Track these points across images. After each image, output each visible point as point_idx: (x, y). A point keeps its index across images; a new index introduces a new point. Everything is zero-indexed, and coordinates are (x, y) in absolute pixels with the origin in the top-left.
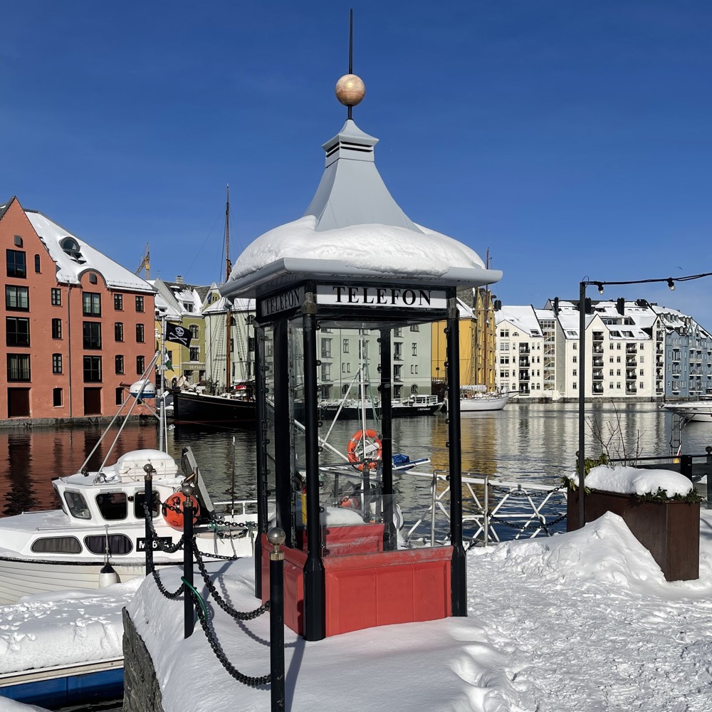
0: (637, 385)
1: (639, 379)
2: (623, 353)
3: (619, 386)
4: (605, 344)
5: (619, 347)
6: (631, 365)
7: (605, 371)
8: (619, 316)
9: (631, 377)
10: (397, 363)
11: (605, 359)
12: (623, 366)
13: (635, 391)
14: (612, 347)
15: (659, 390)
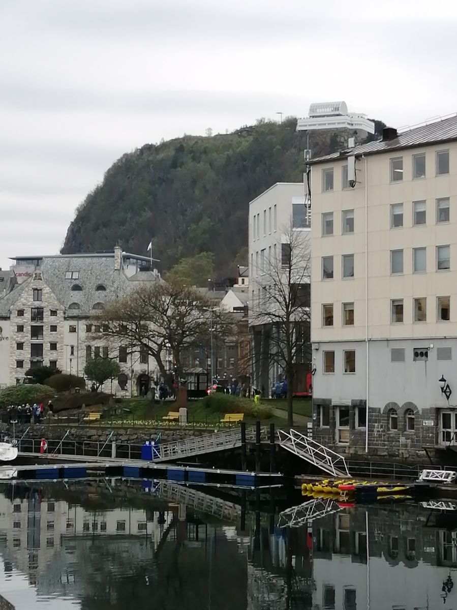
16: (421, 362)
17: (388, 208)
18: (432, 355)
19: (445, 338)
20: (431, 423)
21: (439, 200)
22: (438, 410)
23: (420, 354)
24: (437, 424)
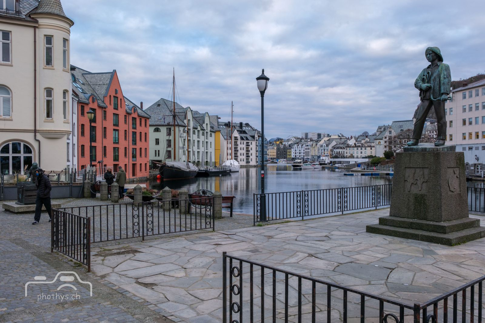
0: (250, 160)
1: (251, 157)
2: (244, 146)
3: (243, 160)
4: (239, 142)
5: (243, 144)
6: (248, 151)
7: (239, 154)
8: (241, 130)
9: (248, 156)
10: (207, 151)
11: (239, 149)
12: (244, 152)
13: (249, 162)
14: (241, 144)
15: (257, 162)
16: (470, 151)
17: (462, 107)
18: (474, 149)
19: (477, 144)
20: (473, 168)
21: (476, 104)
22: (475, 164)
23: (470, 148)
24: (475, 168)
